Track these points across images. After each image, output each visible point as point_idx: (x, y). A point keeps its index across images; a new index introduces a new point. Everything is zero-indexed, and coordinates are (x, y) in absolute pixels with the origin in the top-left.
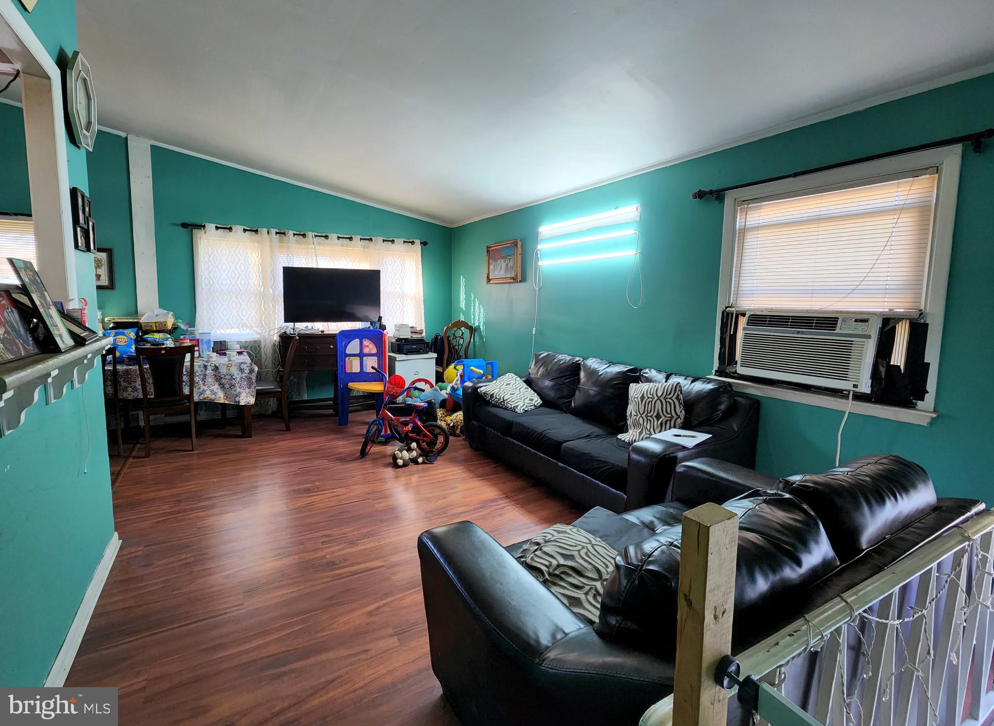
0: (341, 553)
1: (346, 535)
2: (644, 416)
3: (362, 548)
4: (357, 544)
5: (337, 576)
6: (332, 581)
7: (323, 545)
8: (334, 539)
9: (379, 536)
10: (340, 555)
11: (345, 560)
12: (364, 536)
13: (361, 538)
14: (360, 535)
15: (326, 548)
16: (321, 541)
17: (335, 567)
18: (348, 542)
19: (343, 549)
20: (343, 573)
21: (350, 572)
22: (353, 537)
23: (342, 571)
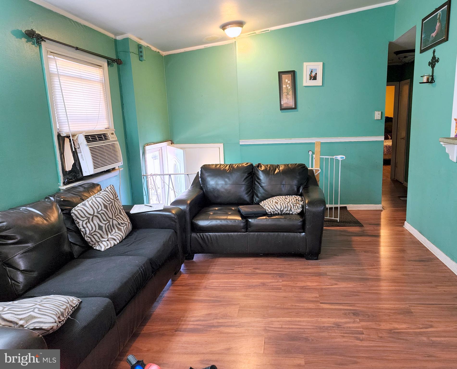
0: (348, 320)
1: (342, 334)
2: (114, 218)
3: (331, 320)
4: (334, 323)
5: (352, 306)
6: (356, 304)
7: (363, 331)
8: (352, 333)
9: (315, 325)
10: (348, 318)
11: (345, 314)
12: (327, 329)
13: (330, 328)
14: (330, 331)
15: (358, 327)
16: (364, 335)
17: (352, 312)
18: (341, 328)
19: (346, 323)
20: (348, 306)
21: (344, 306)
22: (336, 331)
23: (349, 308)
